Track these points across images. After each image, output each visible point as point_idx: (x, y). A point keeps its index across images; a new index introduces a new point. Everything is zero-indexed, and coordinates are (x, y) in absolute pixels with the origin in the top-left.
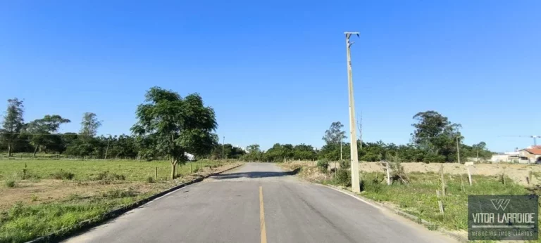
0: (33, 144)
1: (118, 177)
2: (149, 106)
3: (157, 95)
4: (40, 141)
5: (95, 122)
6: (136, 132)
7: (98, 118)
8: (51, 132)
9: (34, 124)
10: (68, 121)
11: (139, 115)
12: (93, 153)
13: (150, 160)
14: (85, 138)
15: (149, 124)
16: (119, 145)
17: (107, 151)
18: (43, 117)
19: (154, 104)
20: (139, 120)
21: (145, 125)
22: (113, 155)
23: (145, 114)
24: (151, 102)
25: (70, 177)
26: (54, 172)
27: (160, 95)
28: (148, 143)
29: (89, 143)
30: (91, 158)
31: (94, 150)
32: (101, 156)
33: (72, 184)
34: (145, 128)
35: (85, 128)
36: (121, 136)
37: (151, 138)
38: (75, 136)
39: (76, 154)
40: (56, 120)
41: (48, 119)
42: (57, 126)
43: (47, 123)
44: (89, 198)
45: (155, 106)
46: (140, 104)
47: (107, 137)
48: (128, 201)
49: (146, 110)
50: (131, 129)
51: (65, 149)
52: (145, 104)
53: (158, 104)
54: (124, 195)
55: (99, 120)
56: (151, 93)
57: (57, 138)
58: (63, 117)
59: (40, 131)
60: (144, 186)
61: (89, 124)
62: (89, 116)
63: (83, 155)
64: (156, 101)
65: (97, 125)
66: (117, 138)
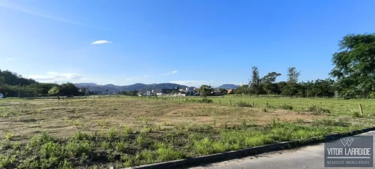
0: (265, 89)
1: (324, 111)
2: (344, 53)
3: (351, 41)
4: (268, 88)
5: (296, 73)
6: (335, 75)
7: (297, 70)
8: (272, 82)
9: (264, 78)
10: (280, 74)
11: (335, 62)
12: (298, 93)
13: (348, 99)
14: (292, 84)
15: (346, 68)
16: (317, 87)
17: (308, 92)
18: (267, 74)
19: (349, 50)
20: (335, 65)
21: (341, 69)
22: (313, 95)
23: (341, 60)
24: (345, 49)
25: (291, 108)
26: (281, 105)
27: (353, 41)
28: (348, 83)
29: (294, 87)
30: (297, 97)
31: (298, 92)
32: (304, 96)
33: (294, 113)
34: (342, 72)
35: (290, 78)
36: (317, 81)
37: (352, 79)
38: (284, 84)
39: (287, 95)
40: (273, 75)
41: (270, 75)
42: (275, 78)
43: (270, 77)
44: (309, 123)
45: (350, 52)
46: (334, 53)
47: (306, 82)
48: (341, 130)
49: (342, 56)
50: (330, 74)
51: (281, 92)
52: (339, 52)
53: (353, 49)
54: (336, 124)
55: (298, 71)
56: (344, 42)
57: (276, 85)
58: (277, 73)
59: (268, 82)
60: (352, 119)
61: (292, 75)
62: (291, 70)
63: (292, 95)
64: (351, 47)
65: (297, 75)
66: (314, 82)
